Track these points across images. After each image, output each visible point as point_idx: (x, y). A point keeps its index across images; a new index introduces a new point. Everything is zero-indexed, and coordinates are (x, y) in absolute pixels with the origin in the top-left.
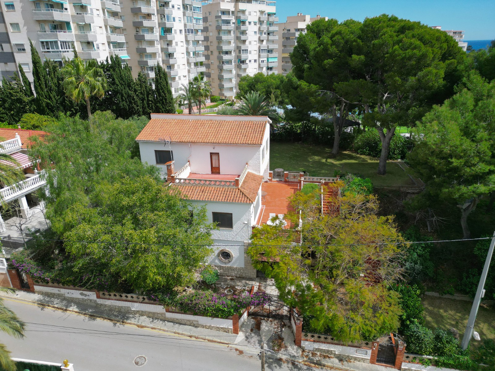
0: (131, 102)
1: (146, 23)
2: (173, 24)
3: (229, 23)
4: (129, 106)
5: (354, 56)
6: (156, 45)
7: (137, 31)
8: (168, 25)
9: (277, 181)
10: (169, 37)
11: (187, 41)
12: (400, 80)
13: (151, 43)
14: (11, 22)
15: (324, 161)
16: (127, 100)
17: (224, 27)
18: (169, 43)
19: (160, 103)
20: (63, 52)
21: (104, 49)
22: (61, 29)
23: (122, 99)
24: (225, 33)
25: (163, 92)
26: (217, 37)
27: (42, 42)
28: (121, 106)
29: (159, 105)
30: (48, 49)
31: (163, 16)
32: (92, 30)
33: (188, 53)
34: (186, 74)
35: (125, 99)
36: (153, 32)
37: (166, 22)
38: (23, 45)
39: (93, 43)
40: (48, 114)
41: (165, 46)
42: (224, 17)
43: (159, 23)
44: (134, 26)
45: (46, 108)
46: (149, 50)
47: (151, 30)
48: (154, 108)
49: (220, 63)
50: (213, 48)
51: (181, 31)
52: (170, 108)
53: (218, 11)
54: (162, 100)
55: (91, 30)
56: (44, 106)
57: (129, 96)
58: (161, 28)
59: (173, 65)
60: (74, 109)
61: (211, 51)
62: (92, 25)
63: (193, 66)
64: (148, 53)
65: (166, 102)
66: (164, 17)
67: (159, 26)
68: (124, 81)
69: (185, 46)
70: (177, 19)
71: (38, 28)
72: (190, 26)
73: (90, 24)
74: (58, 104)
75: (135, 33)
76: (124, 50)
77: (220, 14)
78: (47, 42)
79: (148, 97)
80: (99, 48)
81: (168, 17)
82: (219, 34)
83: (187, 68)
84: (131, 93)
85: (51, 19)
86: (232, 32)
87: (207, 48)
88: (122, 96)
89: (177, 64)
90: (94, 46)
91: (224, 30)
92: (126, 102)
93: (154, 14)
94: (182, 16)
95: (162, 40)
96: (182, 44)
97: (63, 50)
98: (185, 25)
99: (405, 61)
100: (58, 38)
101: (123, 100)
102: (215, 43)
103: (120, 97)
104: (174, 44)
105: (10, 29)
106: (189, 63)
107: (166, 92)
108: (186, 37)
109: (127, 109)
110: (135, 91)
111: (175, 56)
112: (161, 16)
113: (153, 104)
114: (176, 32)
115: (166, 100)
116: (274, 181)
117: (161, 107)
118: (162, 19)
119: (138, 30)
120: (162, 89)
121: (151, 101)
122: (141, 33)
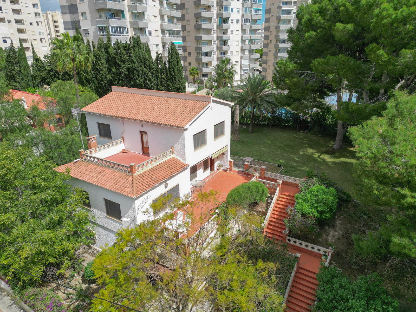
0: (146, 79)
1: (204, 14)
2: (230, 14)
3: (290, 13)
4: (144, 82)
5: (339, 25)
6: (212, 33)
7: (197, 22)
8: (225, 15)
9: (239, 172)
10: (225, 26)
11: (243, 31)
12: (386, 56)
13: (208, 32)
14: (82, 12)
15: (316, 156)
16: (143, 77)
17: (284, 17)
18: (225, 32)
19: (170, 81)
20: (114, 35)
21: (157, 35)
22: (118, 16)
23: (138, 75)
24: (284, 23)
25: (173, 71)
26: (276, 27)
27: (99, 27)
28: (137, 82)
29: (169, 83)
30: (103, 33)
31: (221, 7)
32: (146, 18)
33: (243, 41)
34: (239, 60)
35: (141, 76)
36: (211, 22)
37: (223, 12)
38: (87, 30)
39: (145, 29)
40: (86, 86)
41: (221, 35)
42: (285, 8)
43: (217, 15)
44: (195, 17)
45: (85, 81)
46: (205, 37)
47: (209, 20)
48: (166, 85)
49: (276, 51)
50: (272, 37)
51: (238, 21)
52: (178, 86)
53: (280, 2)
54: (172, 78)
55: (144, 18)
56: (84, 79)
57: (145, 74)
58: (218, 18)
59: (227, 51)
60: (104, 83)
61: (270, 40)
62: (145, 13)
63: (247, 53)
64: (204, 40)
65: (175, 80)
66: (223, 8)
67: (217, 17)
68: (140, 60)
69: (240, 34)
70: (235, 10)
71: (97, 15)
72: (247, 16)
73: (144, 13)
74: (93, 78)
75: (195, 23)
76: (180, 37)
77: (282, 5)
78: (102, 27)
79: (161, 75)
80: (151, 34)
81: (225, 8)
82: (278, 23)
83: (240, 54)
84: (147, 71)
85: (105, 7)
86: (292, 21)
87: (266, 37)
88: (139, 73)
89: (230, 50)
90: (145, 32)
91: (284, 20)
92: (142, 78)
93: (213, 6)
94: (240, 7)
95: (218, 29)
96: (237, 33)
97: (114, 34)
98: (243, 15)
99: (395, 25)
100: (109, 24)
101: (139, 77)
102: (274, 33)
103: (137, 73)
104: (229, 32)
105: (81, 18)
106: (243, 51)
107: (176, 70)
108: (242, 26)
109: (142, 85)
110: (150, 69)
111: (229, 43)
112: (220, 8)
113: (165, 82)
114: (232, 21)
115: (175, 78)
116: (234, 171)
117: (171, 85)
118: (220, 10)
119: (197, 20)
120: (173, 68)
121: (164, 79)
122: (200, 23)
